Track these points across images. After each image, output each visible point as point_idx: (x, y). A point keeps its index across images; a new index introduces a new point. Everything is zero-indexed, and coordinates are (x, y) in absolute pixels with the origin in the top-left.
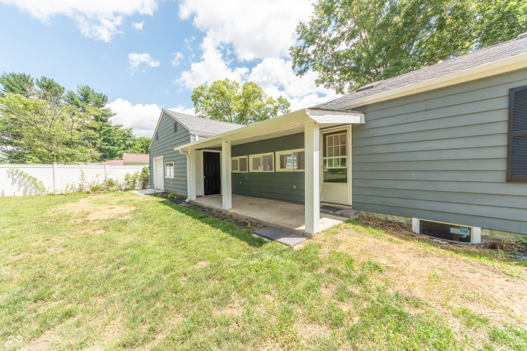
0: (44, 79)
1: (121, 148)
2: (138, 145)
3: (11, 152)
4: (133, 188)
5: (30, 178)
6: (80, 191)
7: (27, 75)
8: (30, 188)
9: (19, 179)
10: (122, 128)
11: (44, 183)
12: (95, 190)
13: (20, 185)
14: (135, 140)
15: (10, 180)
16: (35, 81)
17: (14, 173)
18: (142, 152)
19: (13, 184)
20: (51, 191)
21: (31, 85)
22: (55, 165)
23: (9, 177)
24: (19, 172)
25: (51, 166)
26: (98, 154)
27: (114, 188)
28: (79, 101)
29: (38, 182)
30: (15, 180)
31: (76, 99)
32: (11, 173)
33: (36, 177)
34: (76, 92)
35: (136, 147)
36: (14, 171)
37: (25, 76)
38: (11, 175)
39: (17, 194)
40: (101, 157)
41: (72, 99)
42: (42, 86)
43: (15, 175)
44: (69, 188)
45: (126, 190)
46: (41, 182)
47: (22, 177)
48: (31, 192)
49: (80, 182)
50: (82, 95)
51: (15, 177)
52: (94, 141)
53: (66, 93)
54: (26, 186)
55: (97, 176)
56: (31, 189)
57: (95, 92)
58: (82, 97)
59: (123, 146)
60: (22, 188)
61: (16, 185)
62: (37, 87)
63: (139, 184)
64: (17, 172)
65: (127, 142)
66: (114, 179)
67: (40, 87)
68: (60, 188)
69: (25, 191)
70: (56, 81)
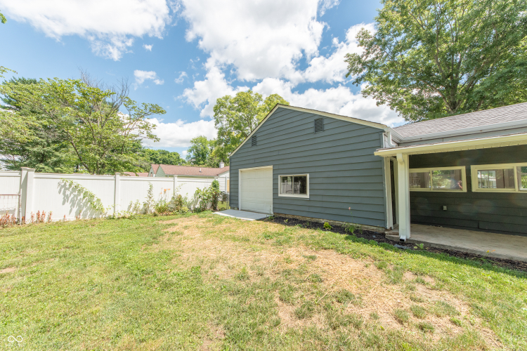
5: (86, 194)
6: (145, 212)
8: (85, 209)
9: (72, 196)
11: (102, 201)
12: (162, 210)
13: (73, 205)
15: (61, 196)
17: (68, 186)
19: (64, 203)
20: (110, 213)
22: (118, 176)
23: (60, 193)
24: (73, 186)
25: (112, 177)
29: (95, 199)
30: (68, 198)
32: (63, 187)
33: (94, 193)
36: (68, 184)
38: (63, 190)
39: (68, 218)
43: (68, 189)
44: (132, 209)
46: (99, 200)
47: (76, 193)
48: (85, 215)
49: (145, 200)
51: (68, 193)
54: (80, 207)
55: (165, 192)
56: (86, 211)
60: (75, 209)
61: (68, 205)
64: (70, 185)
66: (183, 196)
68: (122, 209)
69: (78, 213)
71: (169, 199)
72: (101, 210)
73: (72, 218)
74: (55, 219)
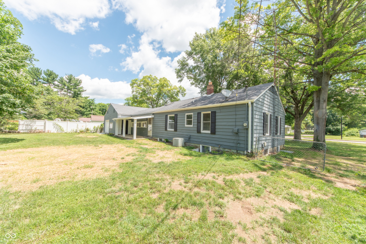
0: (48, 70)
1: (88, 110)
2: (98, 108)
4: (96, 132)
6: (76, 132)
7: (39, 68)
8: (59, 130)
10: (88, 99)
12: (81, 132)
14: (96, 106)
15: (53, 127)
16: (43, 72)
18: (100, 113)
20: (66, 131)
21: (41, 74)
27: (89, 132)
28: (66, 83)
29: (62, 128)
30: (55, 127)
31: (64, 82)
33: (61, 126)
34: (64, 78)
35: (96, 110)
37: (38, 69)
41: (62, 81)
42: (46, 74)
43: (55, 125)
44: (72, 131)
45: (93, 132)
47: (57, 126)
48: (59, 132)
49: (76, 129)
50: (68, 79)
55: (83, 127)
57: (75, 78)
58: (68, 81)
59: (89, 109)
62: (43, 75)
63: (99, 130)
65: (91, 107)
66: (89, 128)
67: (45, 75)
68: (69, 131)
69: (57, 131)
70: (54, 72)
71: (84, 129)
72: (63, 131)
73: (56, 132)
74: (52, 132)
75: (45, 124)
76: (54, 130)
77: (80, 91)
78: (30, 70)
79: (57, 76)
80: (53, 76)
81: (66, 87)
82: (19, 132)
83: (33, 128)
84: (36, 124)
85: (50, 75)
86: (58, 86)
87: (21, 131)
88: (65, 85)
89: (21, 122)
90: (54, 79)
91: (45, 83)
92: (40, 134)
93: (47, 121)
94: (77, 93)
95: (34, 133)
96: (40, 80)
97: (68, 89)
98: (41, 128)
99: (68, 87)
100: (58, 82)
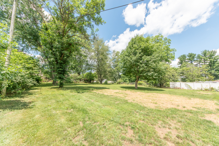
0: (189, 54)
3: (182, 78)
5: (189, 85)
6: (201, 90)
8: (189, 88)
12: (206, 90)
16: (187, 55)
20: (193, 89)
21: (186, 57)
22: (194, 83)
26: (213, 77)
28: (202, 57)
31: (201, 57)
34: (200, 54)
37: (184, 55)
40: (214, 78)
41: (199, 57)
42: (189, 56)
44: (198, 89)
47: (187, 85)
49: (201, 87)
50: (203, 54)
52: (210, 72)
53: (197, 55)
55: (207, 86)
57: (209, 51)
58: (203, 55)
68: (196, 88)
70: (193, 53)
71: (208, 88)
72: (192, 88)
73: (187, 89)
75: (181, 84)
76: (186, 88)
77: (215, 59)
78: (181, 57)
79: (195, 55)
80: (192, 56)
81: (203, 60)
82: (170, 88)
83: (176, 86)
84: (177, 84)
85: (190, 56)
86: (197, 60)
87: (171, 88)
88: (202, 59)
89: (171, 83)
90: (193, 57)
91: (189, 61)
92: (179, 89)
93: (181, 82)
94: (213, 62)
95: (176, 88)
96: (186, 61)
97: (205, 60)
98: (179, 86)
99: (204, 59)
100: (197, 58)
